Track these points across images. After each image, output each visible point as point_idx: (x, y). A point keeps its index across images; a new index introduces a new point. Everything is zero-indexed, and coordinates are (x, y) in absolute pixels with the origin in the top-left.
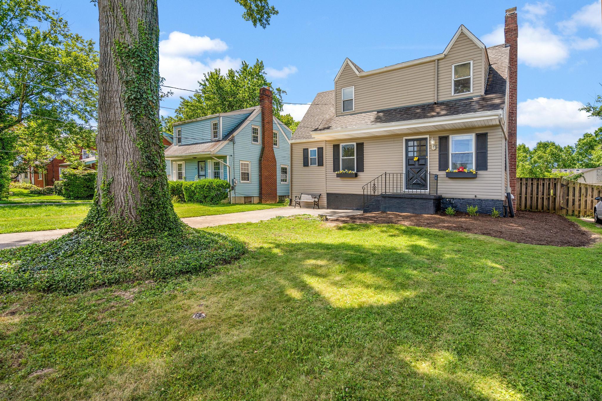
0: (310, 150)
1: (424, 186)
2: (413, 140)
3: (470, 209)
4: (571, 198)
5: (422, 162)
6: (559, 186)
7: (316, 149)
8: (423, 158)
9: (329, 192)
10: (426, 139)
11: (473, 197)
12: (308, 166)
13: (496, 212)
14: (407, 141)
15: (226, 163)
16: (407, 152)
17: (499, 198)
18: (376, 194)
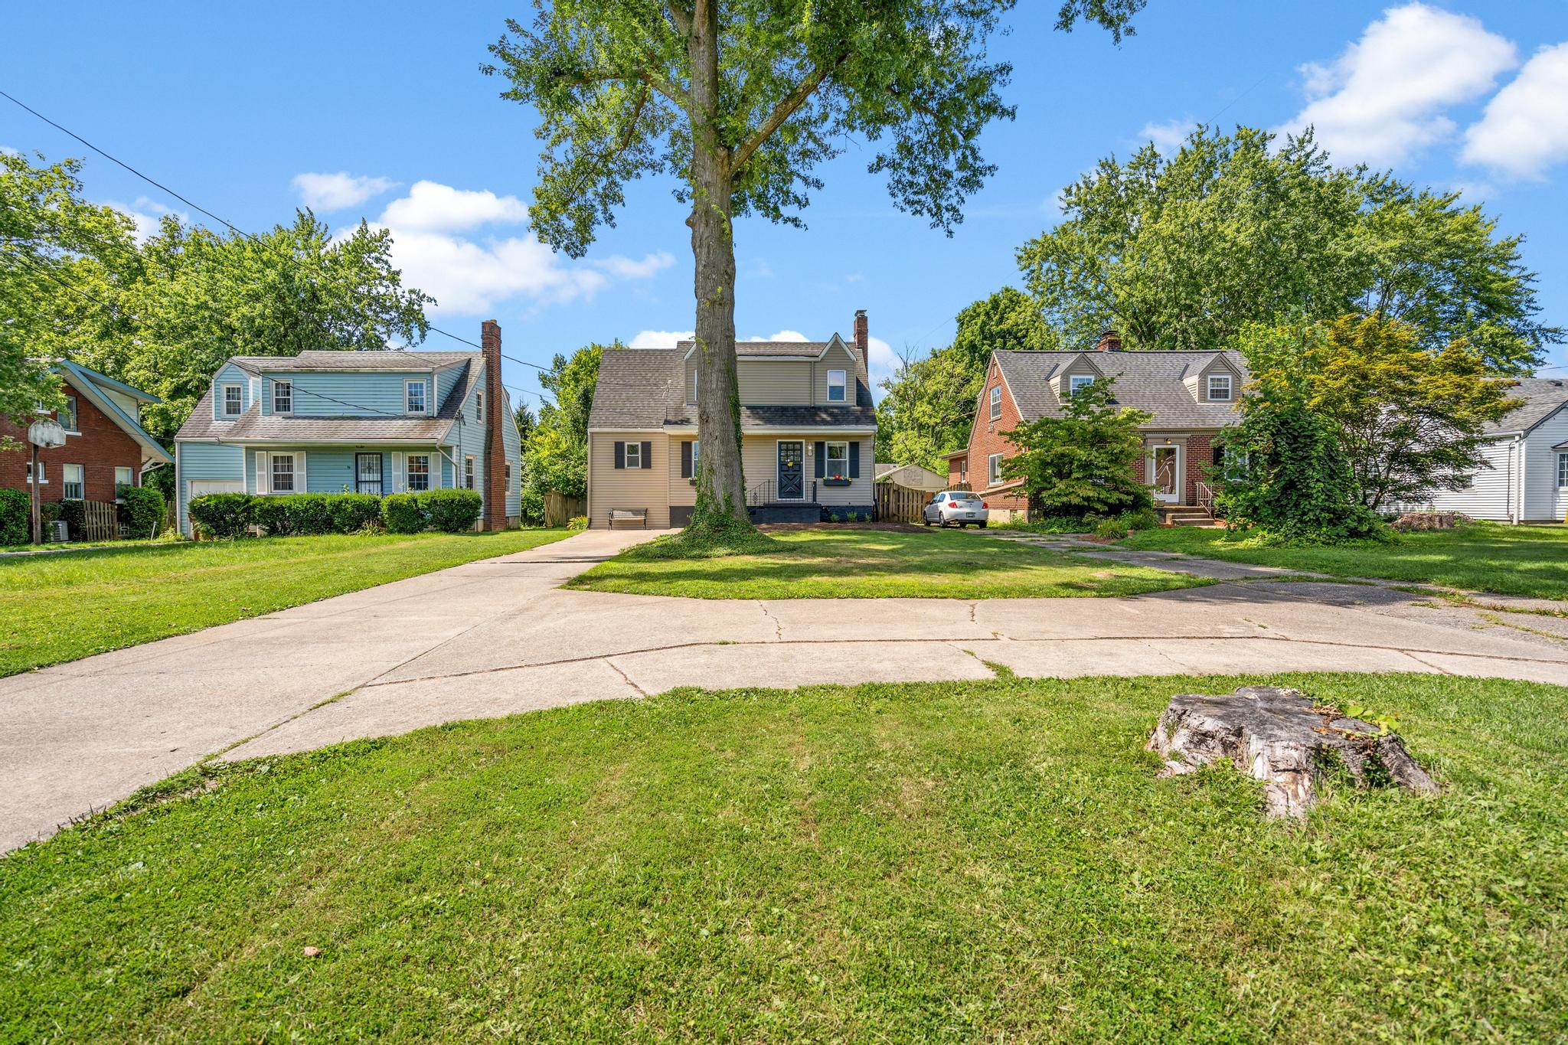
0: (626, 444)
1: (799, 494)
2: (787, 443)
3: (850, 515)
4: (901, 503)
5: (797, 468)
6: (891, 492)
7: (640, 444)
8: (798, 466)
9: (673, 505)
10: (801, 443)
11: (846, 504)
12: (623, 467)
13: (867, 517)
14: (780, 443)
15: (451, 456)
16: (780, 456)
17: (869, 504)
18: (758, 505)
